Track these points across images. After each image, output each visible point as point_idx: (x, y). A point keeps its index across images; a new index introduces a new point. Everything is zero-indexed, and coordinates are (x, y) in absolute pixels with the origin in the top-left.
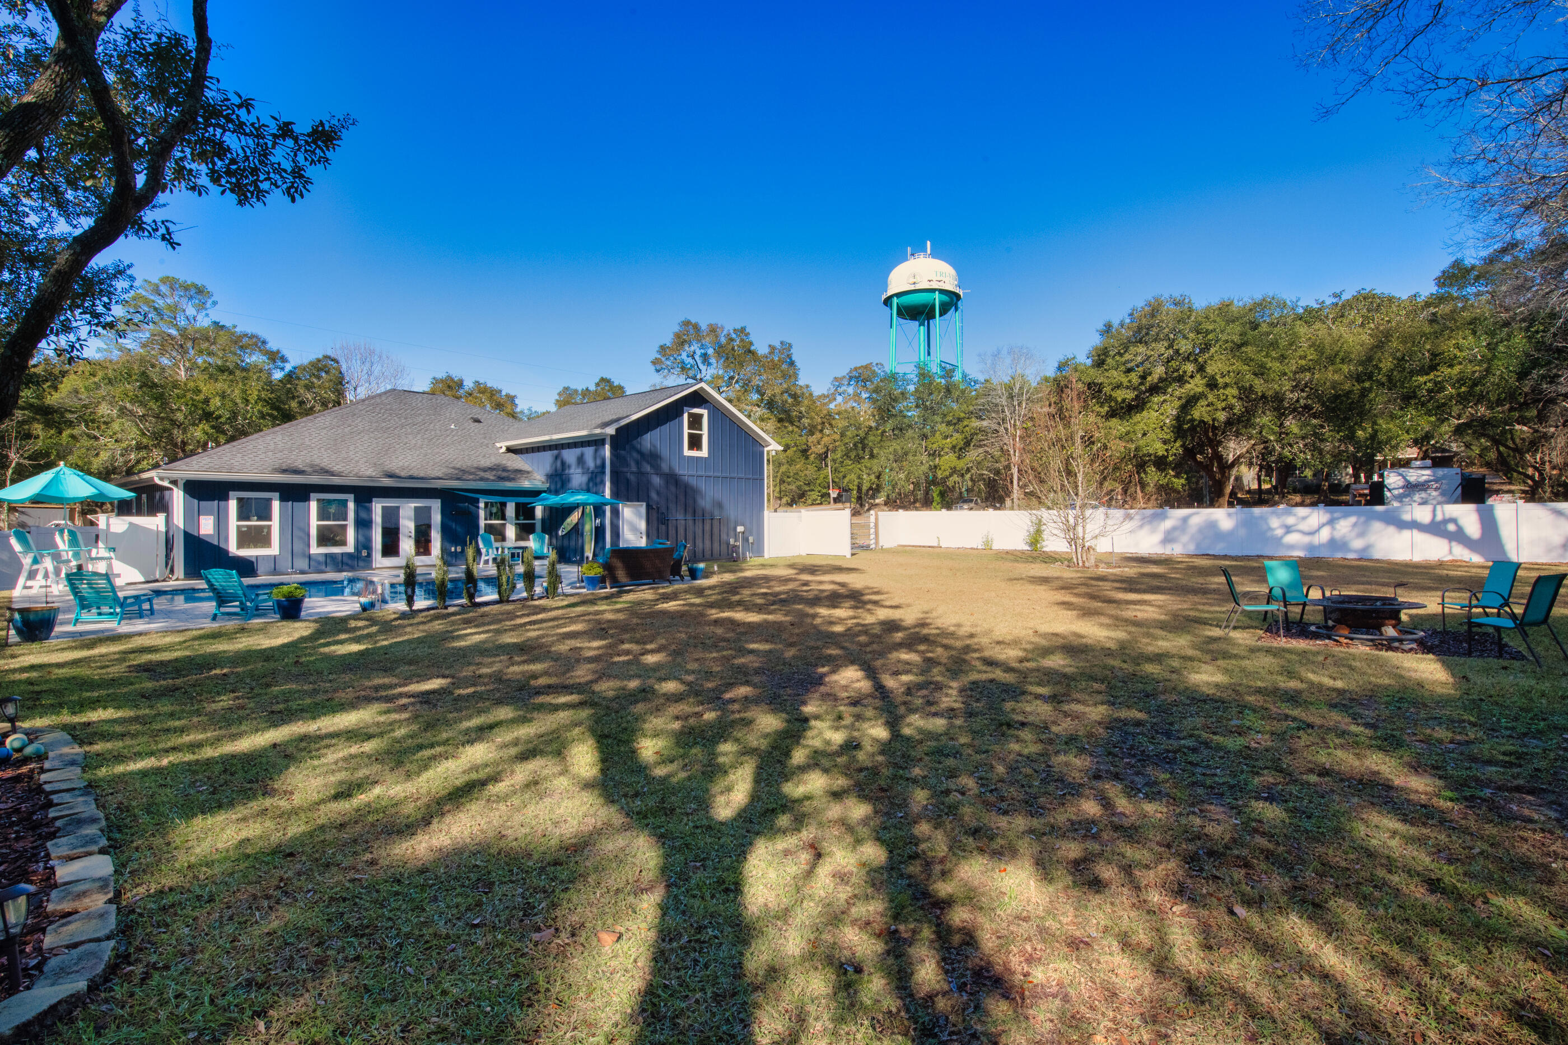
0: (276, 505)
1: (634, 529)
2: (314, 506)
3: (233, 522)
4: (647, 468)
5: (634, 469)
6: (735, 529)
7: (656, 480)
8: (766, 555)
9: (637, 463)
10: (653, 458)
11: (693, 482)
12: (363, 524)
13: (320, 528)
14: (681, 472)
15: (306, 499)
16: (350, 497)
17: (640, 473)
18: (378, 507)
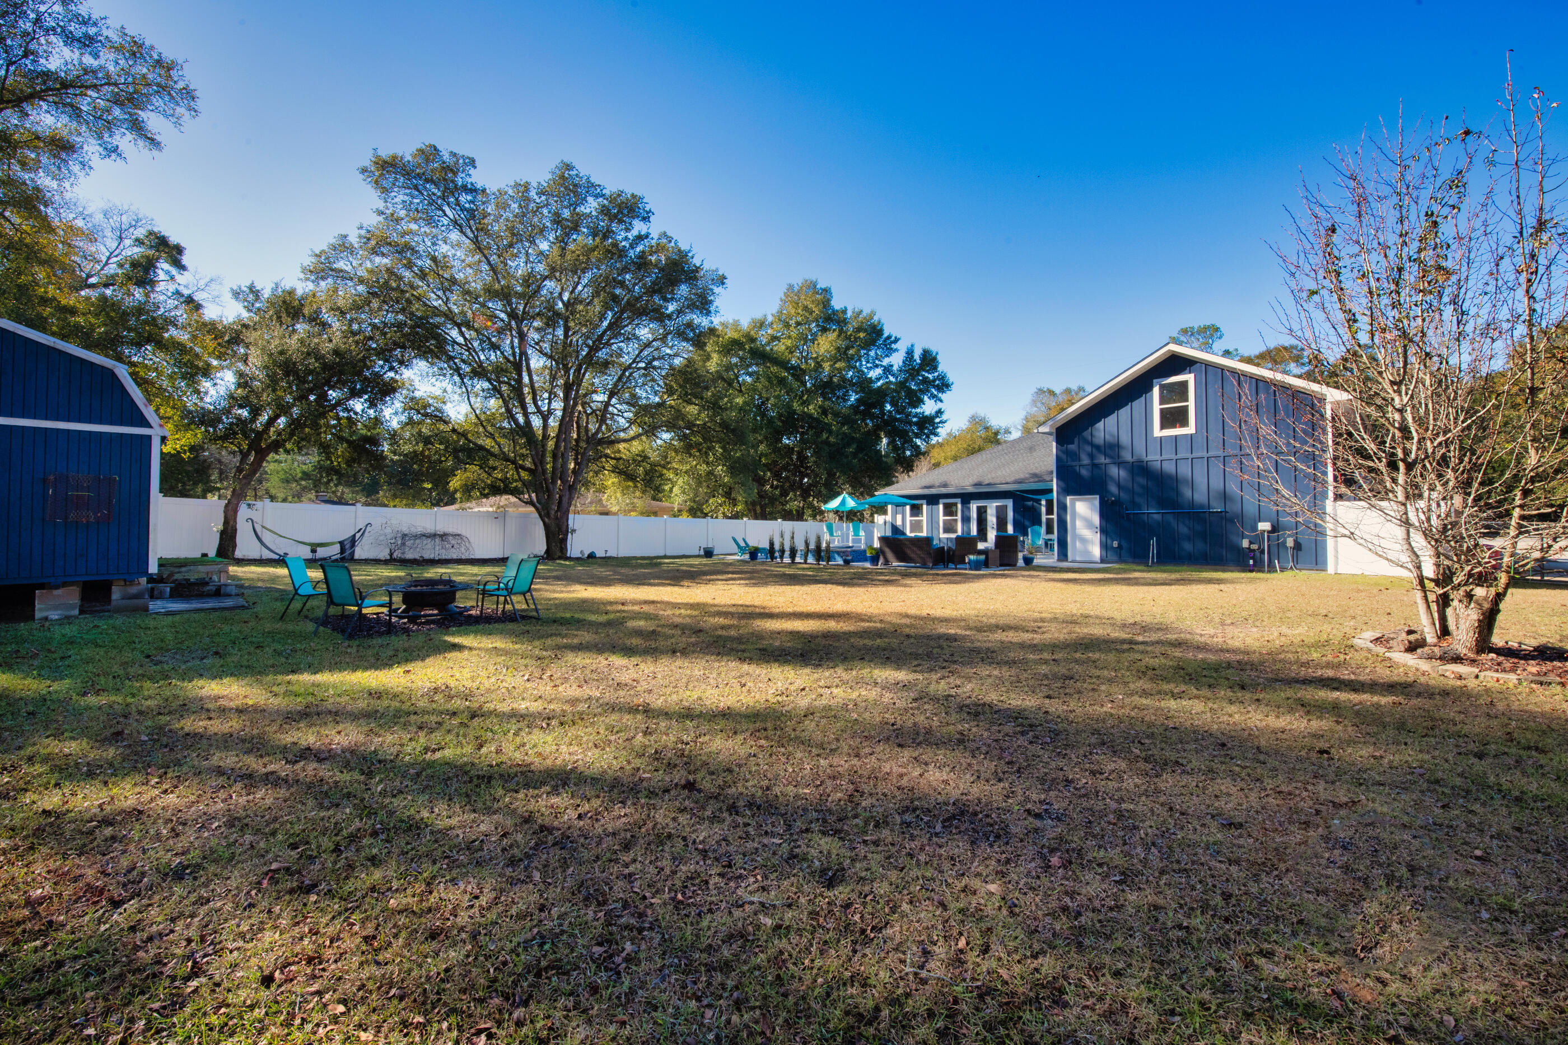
0: (925, 507)
1: (1089, 525)
2: (941, 507)
3: (908, 518)
4: (1102, 459)
5: (1086, 460)
6: (1254, 528)
7: (1114, 471)
8: (1331, 569)
9: (1092, 457)
10: (1112, 449)
11: (1169, 468)
12: (966, 520)
13: (945, 521)
14: (1149, 458)
15: (937, 503)
16: (959, 501)
17: (1095, 466)
18: (974, 506)
